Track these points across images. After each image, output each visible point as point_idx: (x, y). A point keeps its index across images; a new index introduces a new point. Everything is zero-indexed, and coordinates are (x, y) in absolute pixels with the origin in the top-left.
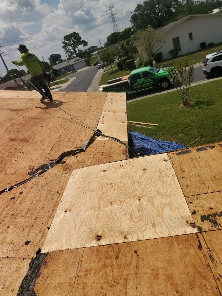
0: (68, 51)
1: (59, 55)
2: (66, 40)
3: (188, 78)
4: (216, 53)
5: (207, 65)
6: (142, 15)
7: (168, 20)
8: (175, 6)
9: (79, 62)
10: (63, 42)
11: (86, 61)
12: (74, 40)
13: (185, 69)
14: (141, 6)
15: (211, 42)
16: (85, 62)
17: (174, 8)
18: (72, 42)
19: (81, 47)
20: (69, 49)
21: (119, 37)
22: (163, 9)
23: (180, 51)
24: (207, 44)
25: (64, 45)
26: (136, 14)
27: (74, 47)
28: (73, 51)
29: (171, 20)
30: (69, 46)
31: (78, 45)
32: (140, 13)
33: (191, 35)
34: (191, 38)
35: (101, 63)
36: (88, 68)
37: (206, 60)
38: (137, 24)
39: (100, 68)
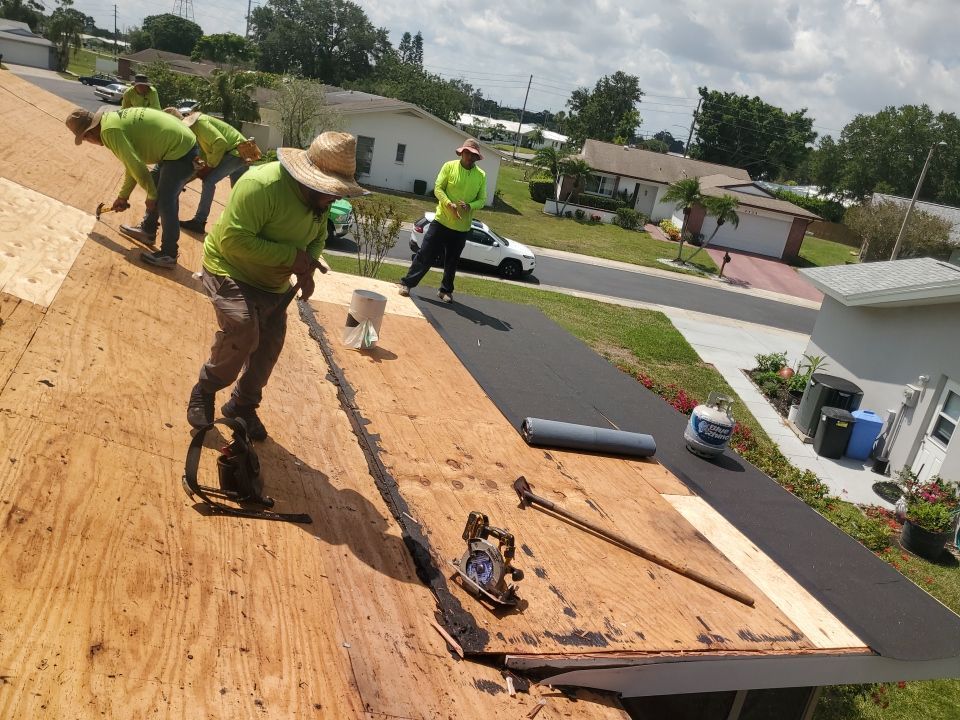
3: (386, 237)
6: (289, 26)
7: (352, 79)
8: (380, 55)
9: (24, 42)
11: (52, 50)
16: (47, 49)
17: (377, 57)
21: (200, 44)
22: (347, 43)
23: (366, 175)
26: (270, 11)
29: (360, 84)
32: (283, 16)
33: (401, 149)
34: (400, 157)
35: (114, 89)
36: (53, 75)
37: (423, 221)
38: (264, 37)
39: (106, 101)
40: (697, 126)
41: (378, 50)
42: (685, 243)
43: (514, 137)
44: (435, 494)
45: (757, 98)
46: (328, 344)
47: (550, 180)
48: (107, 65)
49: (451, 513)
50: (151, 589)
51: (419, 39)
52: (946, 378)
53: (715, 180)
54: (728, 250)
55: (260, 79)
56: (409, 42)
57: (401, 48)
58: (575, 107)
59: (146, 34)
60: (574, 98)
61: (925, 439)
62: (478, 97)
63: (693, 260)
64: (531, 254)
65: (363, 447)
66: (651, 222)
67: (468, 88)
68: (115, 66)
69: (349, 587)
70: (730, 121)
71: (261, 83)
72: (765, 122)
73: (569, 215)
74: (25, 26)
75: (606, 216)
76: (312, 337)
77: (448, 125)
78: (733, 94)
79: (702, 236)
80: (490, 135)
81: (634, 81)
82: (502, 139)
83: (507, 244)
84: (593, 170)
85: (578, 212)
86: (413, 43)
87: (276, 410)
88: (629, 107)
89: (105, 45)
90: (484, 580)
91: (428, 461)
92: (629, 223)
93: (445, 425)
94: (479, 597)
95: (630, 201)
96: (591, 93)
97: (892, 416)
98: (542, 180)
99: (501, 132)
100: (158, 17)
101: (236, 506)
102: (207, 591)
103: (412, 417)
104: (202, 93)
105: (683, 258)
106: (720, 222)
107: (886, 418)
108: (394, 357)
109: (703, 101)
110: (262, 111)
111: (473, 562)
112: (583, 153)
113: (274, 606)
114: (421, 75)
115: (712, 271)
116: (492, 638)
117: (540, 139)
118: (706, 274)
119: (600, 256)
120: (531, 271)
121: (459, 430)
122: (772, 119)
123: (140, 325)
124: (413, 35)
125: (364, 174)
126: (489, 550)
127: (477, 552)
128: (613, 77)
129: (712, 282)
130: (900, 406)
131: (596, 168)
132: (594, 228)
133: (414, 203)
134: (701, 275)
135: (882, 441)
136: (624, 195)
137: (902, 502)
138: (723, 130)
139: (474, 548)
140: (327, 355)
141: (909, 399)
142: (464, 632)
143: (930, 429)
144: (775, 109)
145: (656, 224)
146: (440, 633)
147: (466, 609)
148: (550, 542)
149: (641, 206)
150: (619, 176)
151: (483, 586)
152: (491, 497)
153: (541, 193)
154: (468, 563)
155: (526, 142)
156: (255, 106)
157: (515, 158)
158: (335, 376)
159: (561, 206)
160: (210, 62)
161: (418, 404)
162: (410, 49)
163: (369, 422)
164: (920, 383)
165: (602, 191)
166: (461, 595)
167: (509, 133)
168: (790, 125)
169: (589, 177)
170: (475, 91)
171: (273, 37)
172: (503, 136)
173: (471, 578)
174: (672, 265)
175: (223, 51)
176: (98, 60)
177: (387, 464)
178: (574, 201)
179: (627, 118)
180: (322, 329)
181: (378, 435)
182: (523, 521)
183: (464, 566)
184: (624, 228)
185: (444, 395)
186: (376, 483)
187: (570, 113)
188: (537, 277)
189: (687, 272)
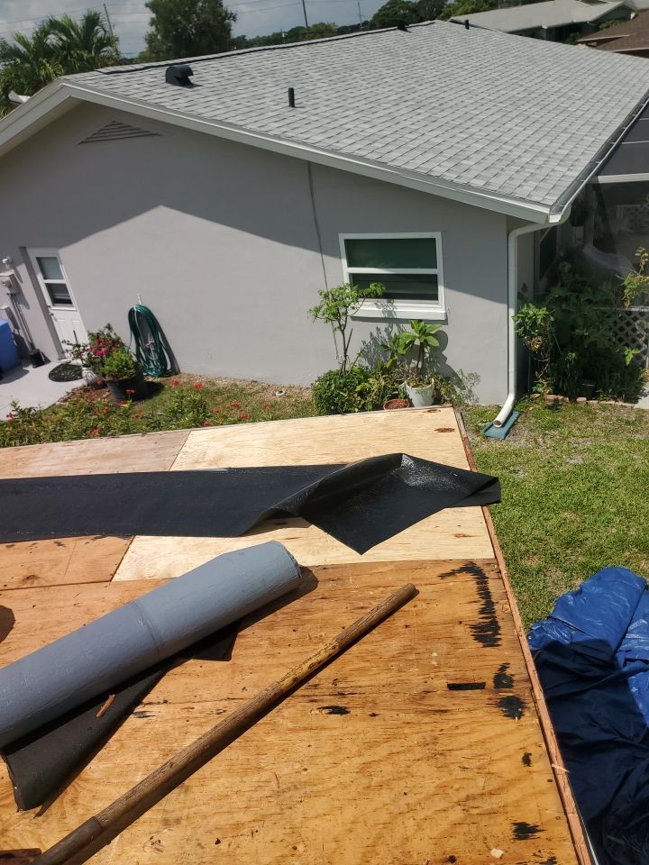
52: (23, 249)
61: (51, 311)
97: (8, 311)
107: (6, 317)
130: (8, 298)
135: (18, 338)
137: (85, 371)
141: (10, 287)
143: (48, 301)
164: (7, 266)
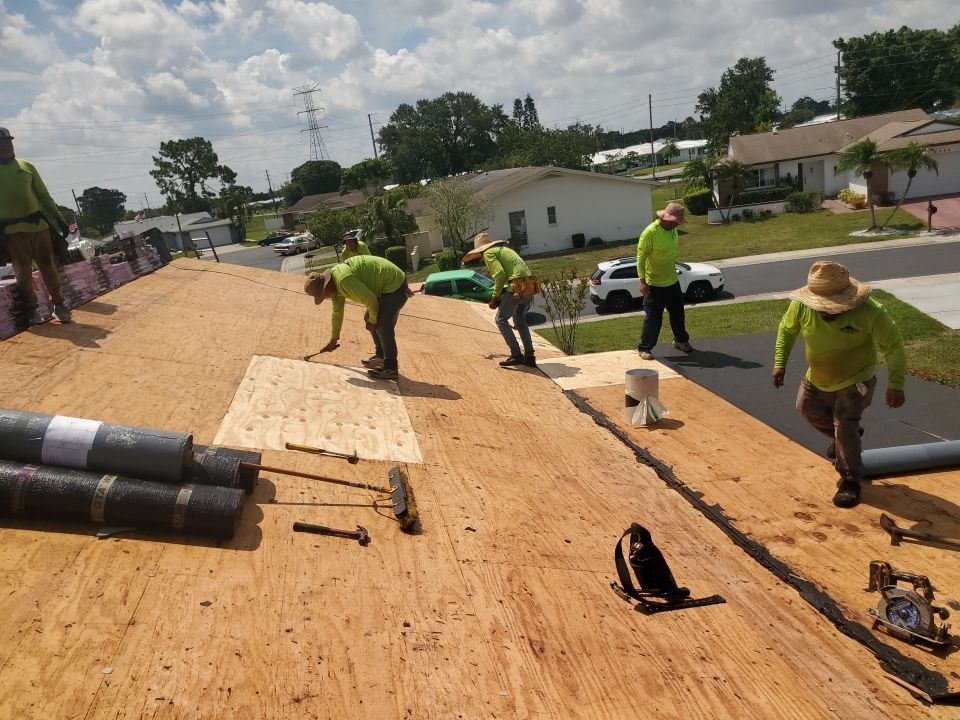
0: (167, 189)
1: (118, 193)
2: (167, 156)
4: (617, 262)
5: (599, 283)
6: (413, 134)
8: (500, 129)
9: (209, 228)
10: (155, 159)
11: (231, 226)
12: (194, 159)
13: (570, 283)
14: (411, 110)
15: (595, 237)
16: (227, 228)
17: (498, 133)
18: (187, 166)
19: (215, 185)
20: (171, 183)
22: (468, 130)
23: (526, 246)
24: (588, 238)
25: (158, 168)
26: (393, 127)
27: (189, 178)
28: (184, 191)
29: (491, 163)
30: (175, 172)
31: (206, 178)
32: (406, 128)
33: (551, 211)
34: (552, 219)
35: (288, 242)
36: (237, 248)
37: (598, 272)
38: (395, 152)
39: (285, 255)
40: (843, 81)
41: (498, 126)
42: (875, 207)
43: (648, 159)
44: (805, 549)
45: (905, 28)
46: (618, 428)
47: (705, 190)
48: (274, 224)
49: (832, 565)
50: (661, 689)
51: (529, 101)
53: (888, 131)
54: (930, 198)
55: (407, 191)
56: (521, 108)
57: (516, 115)
58: (706, 110)
59: (297, 185)
60: (701, 101)
62: (599, 134)
63: (891, 222)
64: (716, 271)
65: (712, 520)
66: (827, 198)
67: (587, 128)
68: (281, 222)
69: (797, 656)
70: (881, 62)
71: (410, 195)
72: (921, 50)
73: (736, 218)
74: (205, 214)
75: (777, 207)
76: (600, 425)
77: (584, 173)
78: (874, 34)
79: (893, 194)
80: (624, 166)
81: (761, 61)
82: (637, 165)
83: (689, 268)
84: (748, 166)
85: (744, 211)
86: (527, 107)
87: (625, 504)
88: (762, 89)
89: (265, 206)
90: (912, 624)
91: (777, 520)
92: (804, 206)
93: (770, 479)
94: (914, 641)
95: (798, 183)
96: (717, 90)
98: (696, 193)
99: (634, 158)
100: (301, 167)
101: (663, 601)
102: (699, 682)
103: (737, 480)
104: (364, 222)
105: (878, 224)
106: (912, 174)
108: (681, 424)
109: (842, 54)
110: (418, 220)
111: (893, 609)
112: (731, 152)
113: (753, 683)
114: (544, 134)
115: (919, 227)
116: (949, 679)
117: (675, 152)
118: (912, 233)
119: (785, 250)
120: (722, 287)
121: (787, 481)
122: (928, 44)
123: (485, 457)
124: (523, 99)
125: (523, 246)
126: (908, 595)
127: (894, 599)
128: (736, 67)
129: (923, 238)
131: (750, 163)
132: (768, 223)
133: (577, 257)
134: (905, 236)
136: (788, 179)
138: (875, 74)
139: (890, 596)
140: (623, 438)
142: (919, 678)
144: (928, 32)
145: (834, 197)
146: (897, 683)
147: (906, 655)
148: (946, 573)
149: (810, 186)
150: (776, 164)
151: (912, 630)
152: (860, 542)
153: (700, 205)
154: (888, 611)
155: (662, 160)
156: (411, 218)
157: (656, 179)
158: (643, 457)
159: (725, 212)
160: (356, 190)
161: (731, 464)
162: (524, 113)
163: (703, 495)
165: (763, 183)
166: (893, 643)
167: (643, 157)
168: (952, 43)
169: (746, 175)
170: (595, 129)
171: (402, 149)
172: (637, 161)
173: (897, 625)
174: (868, 235)
175: (364, 177)
176: (267, 222)
177: (744, 531)
178: (736, 203)
179: (764, 102)
180: (602, 415)
181: (718, 505)
182: (906, 558)
183: (884, 614)
184: (801, 212)
185: (751, 450)
186: (745, 551)
187: (702, 117)
188: (731, 292)
189: (889, 238)
